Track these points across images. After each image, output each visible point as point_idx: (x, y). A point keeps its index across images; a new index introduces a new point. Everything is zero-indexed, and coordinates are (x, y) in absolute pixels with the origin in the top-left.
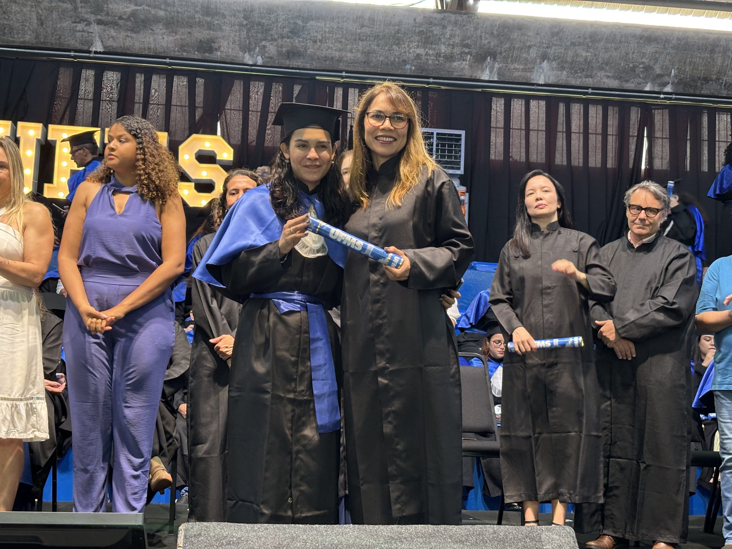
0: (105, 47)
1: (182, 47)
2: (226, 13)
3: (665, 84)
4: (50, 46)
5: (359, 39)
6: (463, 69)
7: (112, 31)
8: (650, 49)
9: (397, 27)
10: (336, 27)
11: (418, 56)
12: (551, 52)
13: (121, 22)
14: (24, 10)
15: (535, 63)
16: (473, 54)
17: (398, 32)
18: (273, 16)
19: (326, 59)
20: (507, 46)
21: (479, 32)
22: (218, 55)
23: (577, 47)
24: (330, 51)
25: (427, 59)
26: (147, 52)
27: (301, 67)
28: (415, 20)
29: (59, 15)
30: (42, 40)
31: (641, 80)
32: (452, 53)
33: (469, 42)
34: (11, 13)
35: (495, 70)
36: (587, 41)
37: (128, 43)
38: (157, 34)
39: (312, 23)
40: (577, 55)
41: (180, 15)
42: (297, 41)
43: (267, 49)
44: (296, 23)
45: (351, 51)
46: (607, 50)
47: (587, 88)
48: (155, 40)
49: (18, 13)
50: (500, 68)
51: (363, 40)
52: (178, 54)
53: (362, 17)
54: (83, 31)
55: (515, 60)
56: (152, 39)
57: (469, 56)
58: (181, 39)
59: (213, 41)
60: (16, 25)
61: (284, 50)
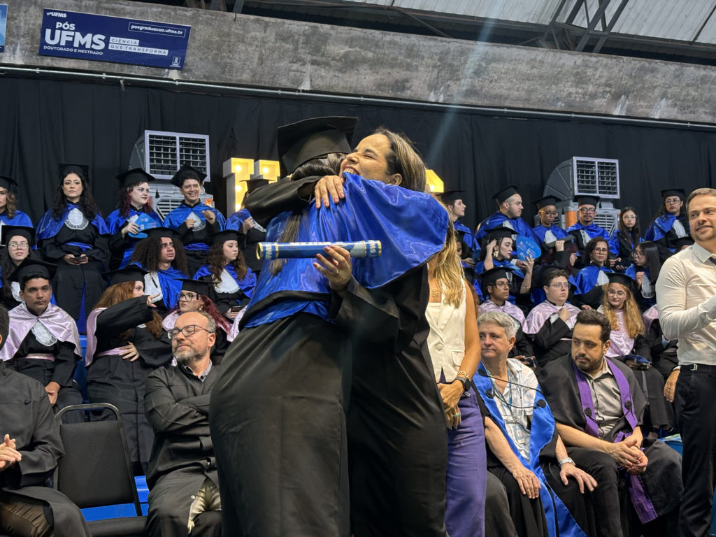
0: (312, 86)
1: (379, 86)
2: (425, 55)
4: (263, 84)
5: (527, 79)
6: (602, 106)
7: (323, 71)
9: (560, 69)
10: (511, 68)
11: (570, 94)
12: (670, 91)
13: (333, 63)
14: (249, 49)
15: (656, 100)
16: (612, 93)
17: (559, 73)
18: (463, 58)
19: (496, 96)
20: (639, 86)
21: (621, 74)
22: (408, 94)
23: (690, 88)
24: (501, 90)
25: (576, 97)
26: (347, 91)
27: (474, 104)
28: (575, 62)
29: (279, 55)
30: (257, 79)
32: (596, 92)
33: (611, 82)
34: (236, 52)
35: (625, 106)
36: (698, 82)
37: (334, 82)
38: (361, 74)
39: (494, 65)
40: (688, 95)
41: (386, 56)
42: (477, 81)
43: (450, 88)
44: (480, 65)
45: (518, 90)
46: (710, 89)
47: (687, 122)
48: (357, 80)
49: (243, 53)
50: (629, 105)
51: (530, 80)
52: (373, 93)
53: (534, 60)
54: (298, 71)
55: (643, 98)
56: (355, 78)
57: (608, 95)
58: (381, 79)
59: (407, 81)
60: (238, 64)
61: (464, 88)
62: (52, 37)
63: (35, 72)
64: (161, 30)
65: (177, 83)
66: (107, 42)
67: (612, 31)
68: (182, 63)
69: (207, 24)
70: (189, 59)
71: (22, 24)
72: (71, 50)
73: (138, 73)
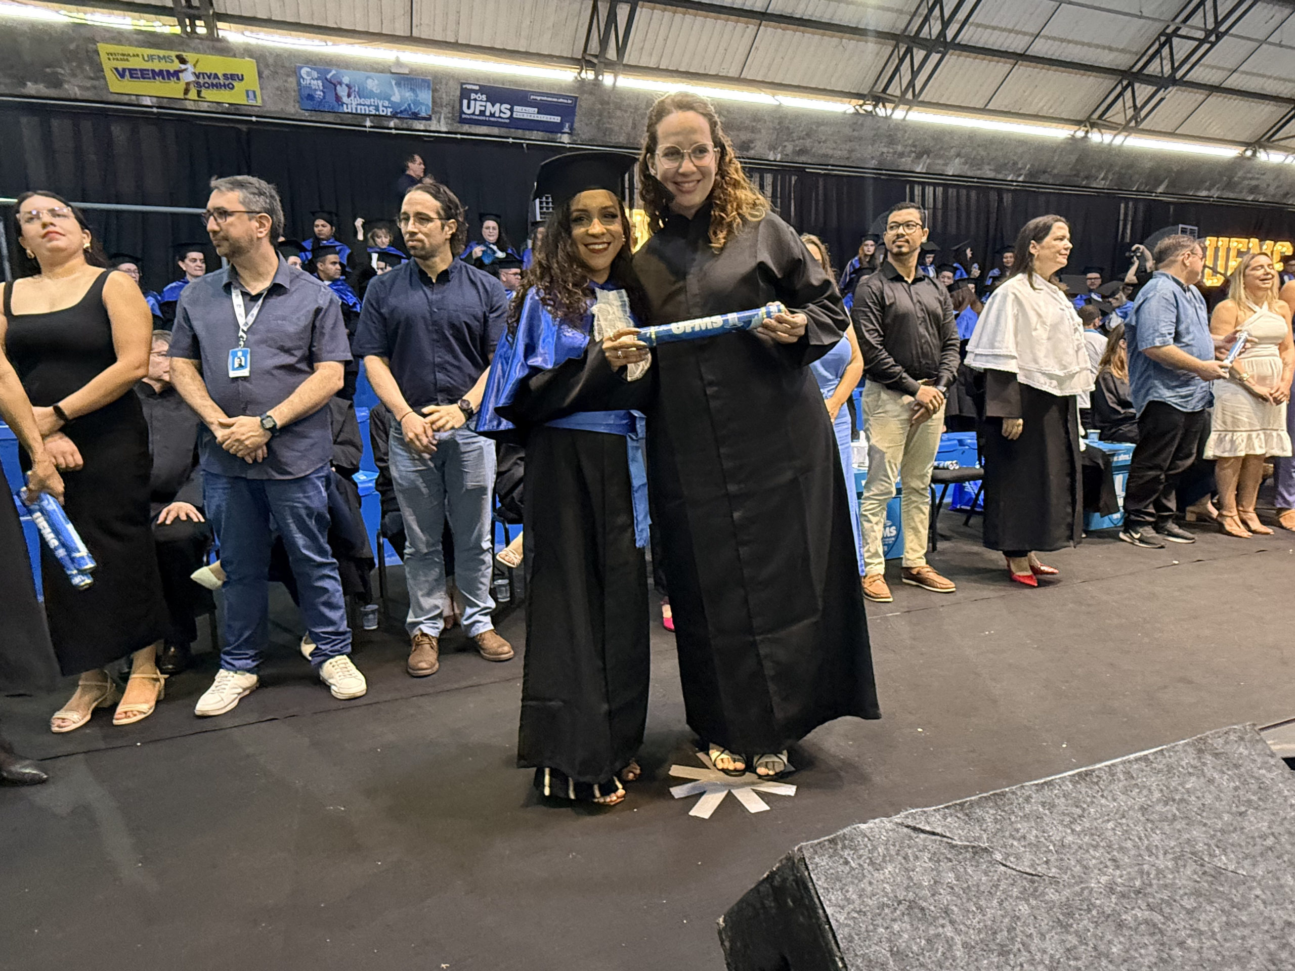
2: (767, 119)
3: (1020, 175)
5: (850, 141)
6: (907, 164)
8: (1020, 150)
11: (883, 153)
12: (963, 151)
15: (951, 158)
16: (917, 152)
20: (939, 146)
22: (752, 153)
23: (980, 148)
24: (827, 149)
25: (887, 156)
27: (801, 162)
31: (1007, 172)
32: (904, 151)
34: (614, 118)
35: (926, 164)
36: (987, 145)
39: (822, 128)
40: (978, 154)
42: (808, 142)
43: (786, 148)
44: (812, 128)
45: (841, 150)
46: (996, 150)
47: (974, 178)
49: (620, 119)
50: (929, 164)
53: (855, 123)
55: (941, 157)
57: (913, 155)
59: (751, 141)
60: (616, 128)
61: (798, 149)
62: (469, 108)
63: (456, 138)
64: (555, 100)
65: (568, 146)
66: (511, 110)
67: (920, 99)
68: (571, 128)
69: (591, 93)
70: (576, 125)
71: (444, 96)
72: (484, 118)
73: (536, 137)
